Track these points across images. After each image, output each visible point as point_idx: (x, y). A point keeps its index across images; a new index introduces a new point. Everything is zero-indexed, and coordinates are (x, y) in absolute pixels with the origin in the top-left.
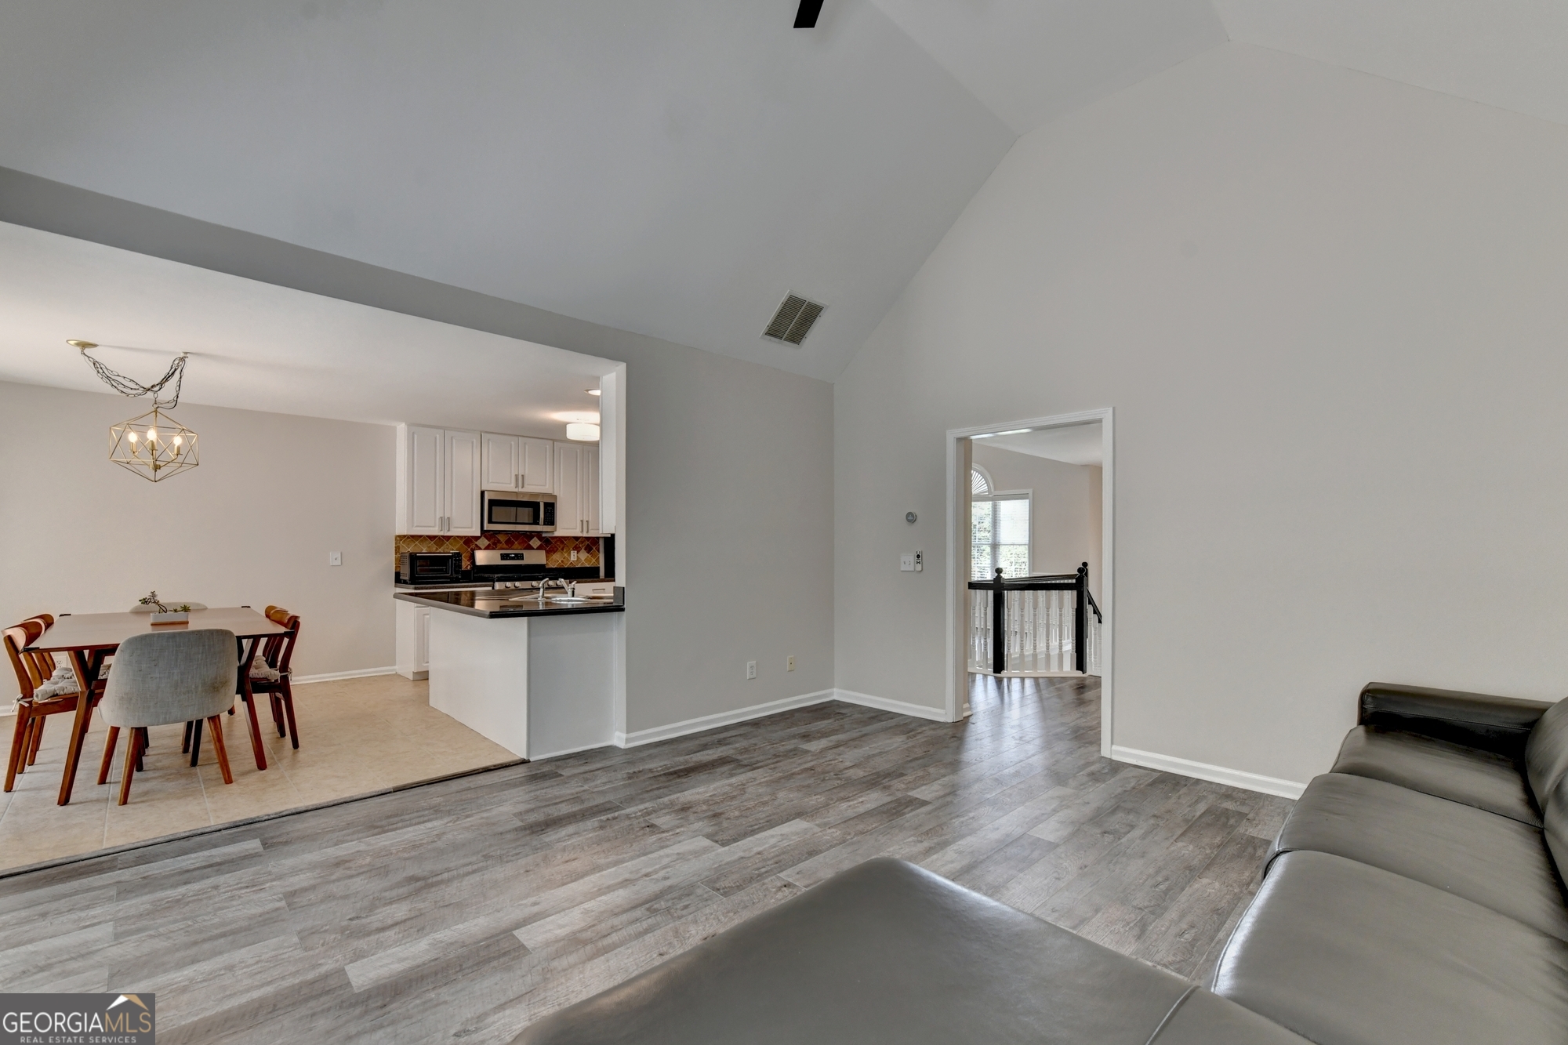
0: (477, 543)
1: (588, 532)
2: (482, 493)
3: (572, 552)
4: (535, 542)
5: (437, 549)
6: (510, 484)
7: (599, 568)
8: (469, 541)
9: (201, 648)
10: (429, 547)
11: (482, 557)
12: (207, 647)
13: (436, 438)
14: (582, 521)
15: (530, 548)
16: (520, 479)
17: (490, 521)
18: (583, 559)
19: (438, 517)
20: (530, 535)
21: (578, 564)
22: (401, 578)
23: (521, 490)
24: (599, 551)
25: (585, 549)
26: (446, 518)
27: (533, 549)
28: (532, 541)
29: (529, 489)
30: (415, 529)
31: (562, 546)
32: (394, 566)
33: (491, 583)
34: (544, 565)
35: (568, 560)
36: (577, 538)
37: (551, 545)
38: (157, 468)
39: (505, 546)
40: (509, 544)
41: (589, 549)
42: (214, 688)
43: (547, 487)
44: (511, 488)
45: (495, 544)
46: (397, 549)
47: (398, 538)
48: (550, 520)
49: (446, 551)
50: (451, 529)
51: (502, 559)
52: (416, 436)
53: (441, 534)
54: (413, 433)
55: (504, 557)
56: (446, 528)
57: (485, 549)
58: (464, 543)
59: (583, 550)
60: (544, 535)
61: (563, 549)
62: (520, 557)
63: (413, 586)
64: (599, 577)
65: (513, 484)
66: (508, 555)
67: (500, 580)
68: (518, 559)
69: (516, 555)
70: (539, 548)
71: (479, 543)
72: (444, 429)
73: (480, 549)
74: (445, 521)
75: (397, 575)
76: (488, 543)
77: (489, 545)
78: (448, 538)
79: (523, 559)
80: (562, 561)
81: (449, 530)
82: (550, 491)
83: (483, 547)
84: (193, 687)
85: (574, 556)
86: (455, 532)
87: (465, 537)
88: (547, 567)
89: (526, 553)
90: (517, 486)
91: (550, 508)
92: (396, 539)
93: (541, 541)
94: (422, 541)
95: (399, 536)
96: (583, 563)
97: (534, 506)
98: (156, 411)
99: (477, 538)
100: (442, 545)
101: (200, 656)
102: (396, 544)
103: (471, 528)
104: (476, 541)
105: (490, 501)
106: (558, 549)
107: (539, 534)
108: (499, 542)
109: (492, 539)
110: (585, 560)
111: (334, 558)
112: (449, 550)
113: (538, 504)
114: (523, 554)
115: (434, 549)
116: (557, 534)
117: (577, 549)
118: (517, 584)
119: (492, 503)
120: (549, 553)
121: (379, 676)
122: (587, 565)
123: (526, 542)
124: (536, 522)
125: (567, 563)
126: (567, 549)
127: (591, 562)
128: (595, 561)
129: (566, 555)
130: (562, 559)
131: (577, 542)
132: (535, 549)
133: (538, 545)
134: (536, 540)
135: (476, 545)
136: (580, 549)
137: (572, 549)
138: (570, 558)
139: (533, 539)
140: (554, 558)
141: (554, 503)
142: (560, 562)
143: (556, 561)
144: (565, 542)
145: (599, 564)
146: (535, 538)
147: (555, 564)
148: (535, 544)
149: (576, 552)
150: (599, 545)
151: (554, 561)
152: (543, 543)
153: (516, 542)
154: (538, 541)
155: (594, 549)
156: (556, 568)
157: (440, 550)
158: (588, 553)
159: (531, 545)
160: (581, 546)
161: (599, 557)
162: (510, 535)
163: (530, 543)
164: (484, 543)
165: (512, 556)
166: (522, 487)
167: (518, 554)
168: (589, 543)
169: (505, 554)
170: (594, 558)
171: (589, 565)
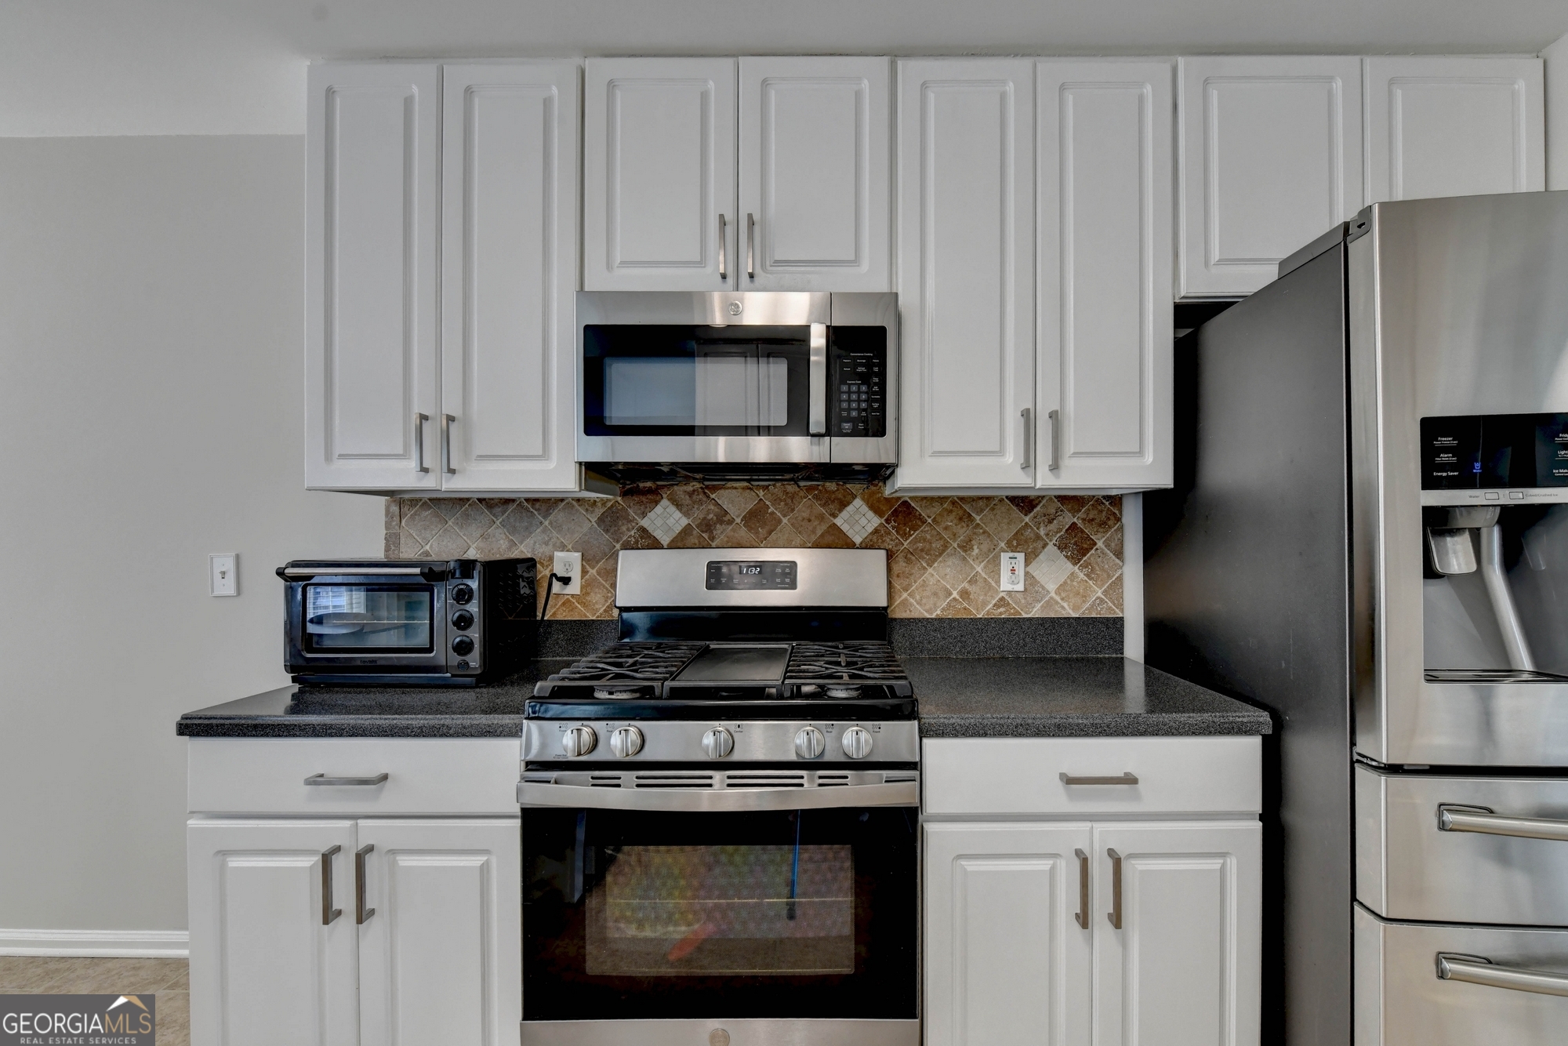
0: (645, 523)
1: (1055, 467)
3: (1005, 557)
4: (851, 519)
5: (513, 544)
6: (702, 263)
7: (1116, 625)
11: (639, 579)
15: (829, 540)
16: (744, 240)
18: (1052, 587)
21: (1029, 606)
24: (1119, 554)
25: (1062, 547)
27: (848, 544)
28: (845, 514)
29: (776, 280)
31: (963, 532)
34: (880, 611)
35: (989, 588)
37: (929, 528)
39: (743, 533)
40: (755, 528)
41: (1077, 546)
43: (865, 266)
44: (705, 279)
46: (391, 546)
50: (470, 464)
58: (601, 520)
59: (1051, 548)
61: (966, 547)
62: (780, 575)
65: (713, 266)
66: (737, 568)
69: (770, 567)
73: (644, 541)
76: (684, 522)
77: (685, 529)
79: (794, 586)
80: (965, 594)
81: (455, 470)
82: (865, 286)
85: (1010, 575)
88: (893, 615)
89: (810, 563)
90: (729, 272)
91: (864, 354)
93: (878, 512)
96: (1051, 603)
97: (787, 348)
102: (388, 526)
103: (544, 455)
106: (945, 547)
108: (723, 517)
110: (1063, 588)
111: (220, 573)
114: (792, 565)
117: (1027, 545)
120: (899, 559)
122: (1068, 610)
123: (821, 519)
125: (985, 604)
126: (985, 547)
127: (1085, 597)
128: (1105, 593)
129: (979, 569)
130: (965, 585)
131: (1027, 519)
132: (861, 548)
133: (876, 531)
134: (865, 508)
135: (643, 530)
136: (1040, 544)
137: (1003, 545)
138: (998, 582)
139: (850, 508)
140: (932, 581)
141: (881, 332)
142: (955, 594)
143: (941, 594)
144: (978, 518)
145: (1121, 606)
146: (858, 502)
147: (935, 607)
148: (857, 528)
149: (1021, 556)
150: (1121, 529)
151: (935, 594)
152: (888, 521)
153: (785, 520)
154: (870, 514)
155: (1100, 544)
156: (940, 620)
157: (522, 548)
158: (1075, 559)
159: (845, 528)
160: (1042, 532)
161: (1120, 578)
162: (761, 493)
163: (838, 521)
164: (671, 521)
165: (755, 571)
166: (751, 276)
167: (776, 564)
168: (1076, 521)
169: (727, 564)
170: (1099, 582)
171: (1076, 610)
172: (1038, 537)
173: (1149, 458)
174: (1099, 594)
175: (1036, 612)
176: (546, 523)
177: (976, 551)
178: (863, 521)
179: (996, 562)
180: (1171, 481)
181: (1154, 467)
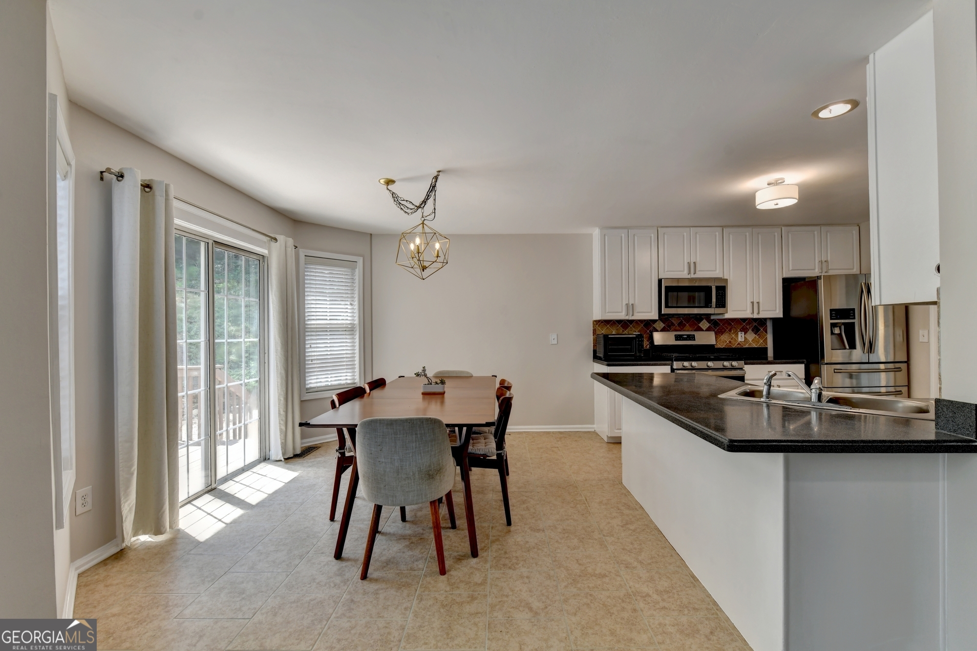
0: (654, 326)
1: (758, 313)
2: (660, 281)
3: (739, 333)
4: (704, 324)
5: (623, 331)
6: (683, 271)
7: (766, 349)
8: (648, 325)
9: (414, 436)
10: (617, 329)
11: (659, 338)
12: (419, 436)
13: (621, 237)
14: (753, 303)
15: (700, 329)
16: (692, 266)
17: (667, 306)
18: (750, 340)
19: (624, 304)
20: (699, 318)
21: (745, 345)
22: (597, 355)
23: (693, 276)
24: (766, 332)
25: (753, 330)
26: (630, 304)
27: (703, 330)
28: (701, 323)
29: (699, 275)
30: (607, 314)
31: (729, 327)
32: (592, 344)
33: (671, 362)
34: (713, 346)
35: (736, 341)
36: (744, 320)
37: (721, 326)
38: (424, 268)
39: (678, 328)
40: (681, 326)
41: (756, 331)
42: (429, 475)
43: (718, 271)
44: (684, 274)
45: (669, 326)
46: (594, 331)
47: (595, 323)
48: (722, 303)
49: (630, 332)
50: (635, 314)
51: (676, 340)
52: (606, 237)
53: (627, 318)
54: (605, 235)
55: (678, 338)
56: (631, 313)
57: (661, 331)
58: (644, 325)
59: (750, 331)
60: (712, 317)
61: (730, 331)
62: (692, 338)
63: (606, 363)
64: (766, 358)
65: (686, 271)
66: (681, 336)
67: (677, 360)
68: (690, 340)
69: (688, 335)
70: (708, 330)
71: (656, 325)
72: (627, 228)
73: (657, 331)
74: (630, 307)
75: (595, 352)
76: (664, 325)
77: (664, 327)
78: (631, 321)
79: (695, 340)
80: (730, 342)
81: (633, 315)
82: (720, 276)
83: (659, 329)
84: (411, 474)
85: (741, 337)
86: (638, 316)
87: (645, 320)
88: (717, 346)
89: (697, 334)
90: (689, 273)
91: (722, 291)
92: (593, 323)
93: (709, 323)
94: (612, 324)
95: (596, 321)
96: (750, 344)
97: (707, 290)
98: (423, 223)
99: (654, 321)
100: (627, 328)
101: (414, 444)
102: (593, 327)
103: (651, 312)
104: (654, 324)
105: (666, 287)
106: (725, 330)
107: (707, 317)
108: (673, 324)
109: (667, 322)
110: (752, 340)
111: (553, 338)
112: (634, 333)
113: (710, 288)
114: (694, 335)
115: (621, 331)
116: (727, 316)
117: (745, 330)
118: (694, 364)
119: (668, 289)
120: (718, 333)
121: (583, 432)
123: (696, 325)
124: (708, 304)
125: (735, 344)
126: (734, 331)
127: (758, 342)
128: (763, 341)
129: (733, 336)
130: (730, 340)
131: (745, 324)
133: (709, 327)
134: (706, 322)
135: (654, 327)
136: (747, 330)
137: (739, 330)
138: (738, 339)
139: (703, 322)
140: (722, 339)
141: (725, 286)
142: (727, 342)
144: (733, 324)
145: (767, 344)
146: (704, 320)
147: (723, 345)
148: (704, 326)
149: (743, 333)
150: (766, 326)
151: (723, 342)
152: (712, 325)
153: (687, 325)
154: (707, 323)
155: (762, 330)
156: (724, 348)
158: (755, 334)
159: (701, 326)
160: (748, 327)
161: (766, 338)
162: (681, 318)
163: (700, 325)
164: (660, 325)
165: (685, 336)
166: (694, 274)
167: (690, 335)
168: (757, 325)
169: (679, 335)
170: (762, 339)
171: (756, 345)
172: (747, 328)
173: (778, 311)
175: (747, 346)
176: (631, 326)
177: (732, 332)
178: (706, 325)
179: (737, 334)
180: (781, 316)
181: (779, 313)
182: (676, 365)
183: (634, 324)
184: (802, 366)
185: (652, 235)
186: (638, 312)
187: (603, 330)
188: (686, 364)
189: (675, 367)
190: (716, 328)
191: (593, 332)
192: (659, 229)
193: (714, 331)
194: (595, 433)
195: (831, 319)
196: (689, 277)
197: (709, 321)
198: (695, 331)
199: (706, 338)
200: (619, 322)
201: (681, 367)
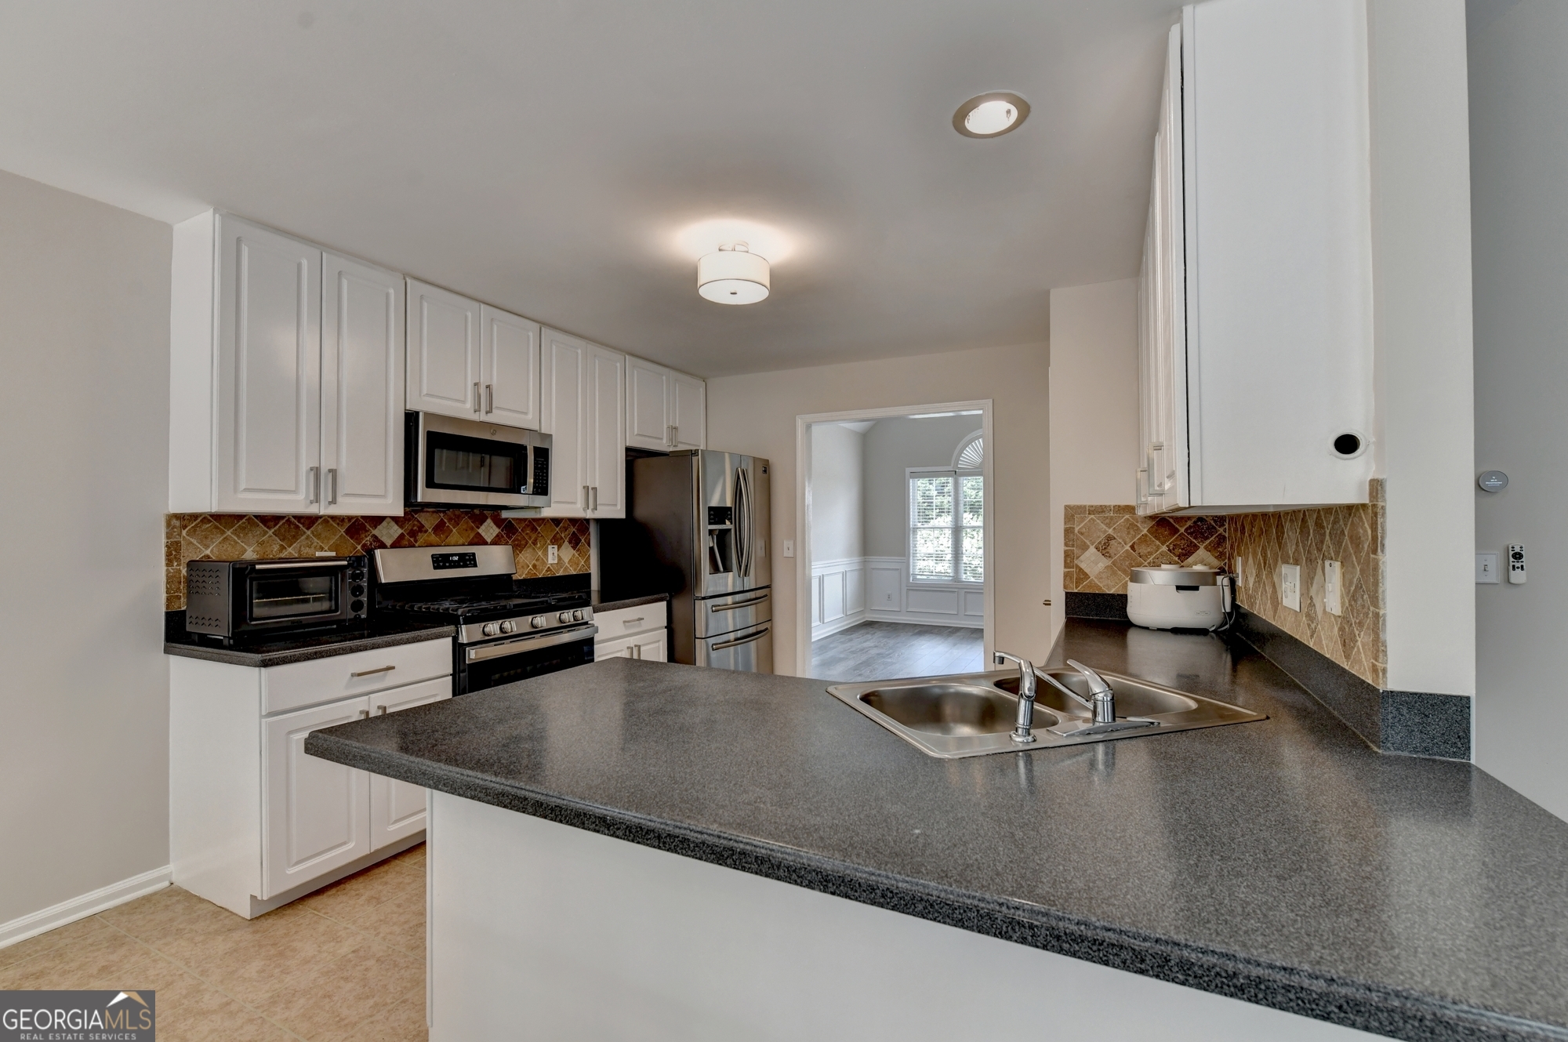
0: (376, 532)
1: (595, 509)
2: (411, 418)
3: (550, 547)
4: (489, 530)
5: (283, 548)
6: (465, 403)
7: (589, 575)
8: (358, 526)
10: (262, 544)
11: (391, 565)
13: (299, 266)
14: (586, 488)
15: (480, 541)
16: (486, 395)
17: (430, 483)
18: (566, 561)
19: (304, 467)
20: (478, 514)
21: (558, 571)
22: (189, 628)
23: (483, 417)
24: (589, 545)
25: (570, 542)
26: (324, 470)
27: (487, 543)
28: (483, 527)
29: (496, 417)
30: (241, 495)
31: (534, 536)
32: (164, 596)
33: (452, 628)
34: (509, 576)
35: (544, 563)
37: (515, 532)
39: (433, 538)
40: (442, 535)
41: (575, 542)
44: (467, 411)
45: (413, 534)
46: (173, 552)
47: (176, 522)
48: (540, 484)
49: (307, 552)
50: (339, 499)
51: (435, 568)
53: (313, 510)
54: (238, 240)
55: (440, 562)
56: (326, 494)
57: (394, 547)
58: (348, 532)
59: (566, 543)
60: (505, 514)
61: (535, 543)
62: (469, 560)
63: (258, 657)
64: (589, 596)
65: (469, 405)
66: (446, 557)
67: (468, 621)
68: (465, 566)
69: (462, 556)
70: (497, 541)
72: (322, 246)
73: (383, 546)
74: (324, 479)
75: (172, 619)
76: (400, 531)
77: (402, 536)
78: (310, 521)
79: (476, 565)
80: (534, 566)
81: (331, 502)
82: (538, 426)
83: (388, 542)
85: (552, 555)
86: (351, 506)
87: (350, 518)
88: (514, 577)
89: (479, 553)
90: (477, 410)
91: (543, 458)
92: (168, 524)
93: (498, 526)
94: (243, 528)
95: (177, 516)
96: (565, 569)
97: (516, 453)
99: (383, 521)
100: (295, 538)
102: (168, 536)
103: (384, 496)
104: (375, 527)
105: (430, 435)
106: (527, 543)
107: (494, 512)
108: (422, 528)
109: (408, 523)
110: (570, 561)
113: (522, 449)
114: (474, 554)
115: (276, 548)
116: (547, 513)
117: (557, 541)
118: (508, 625)
119: (437, 441)
120: (518, 547)
122: (573, 572)
123: (474, 530)
124: (514, 488)
125: (542, 570)
126: (542, 543)
127: (578, 565)
128: (585, 562)
129: (540, 553)
130: (534, 562)
131: (557, 529)
132: (491, 544)
133: (497, 536)
134: (492, 524)
135: (375, 537)
136: (562, 541)
137: (549, 542)
138: (547, 559)
139: (485, 524)
140: (521, 561)
141: (547, 452)
142: (531, 567)
143: (525, 567)
144: (539, 529)
145: (590, 567)
146: (489, 521)
147: (523, 573)
148: (489, 534)
149: (556, 547)
150: (589, 534)
151: (523, 567)
152: (502, 531)
153: (454, 530)
154: (495, 527)
155: (583, 540)
156: (525, 578)
157: (290, 550)
158: (574, 548)
159: (483, 534)
160: (563, 536)
161: (589, 555)
162: (442, 515)
163: (480, 531)
164: (392, 531)
165: (456, 558)
166: (487, 413)
167: (466, 554)
168: (574, 530)
169: (441, 555)
170: (583, 557)
171: (575, 570)
172: (562, 538)
173: (619, 507)
174: (583, 563)
175: (561, 573)
176: (309, 532)
177: (539, 545)
178: (491, 531)
179: (546, 550)
180: (623, 515)
181: (618, 511)
182: (467, 633)
183: (318, 527)
184: (662, 606)
185: (392, 291)
186: (347, 495)
187: (207, 547)
188: (493, 628)
189: (464, 638)
190: (510, 538)
191: (168, 555)
192: (409, 281)
193: (506, 544)
194: (175, 894)
195: (710, 523)
196: (475, 417)
197: (498, 522)
198: (471, 544)
199: (493, 560)
200: (268, 520)
201: (479, 637)
